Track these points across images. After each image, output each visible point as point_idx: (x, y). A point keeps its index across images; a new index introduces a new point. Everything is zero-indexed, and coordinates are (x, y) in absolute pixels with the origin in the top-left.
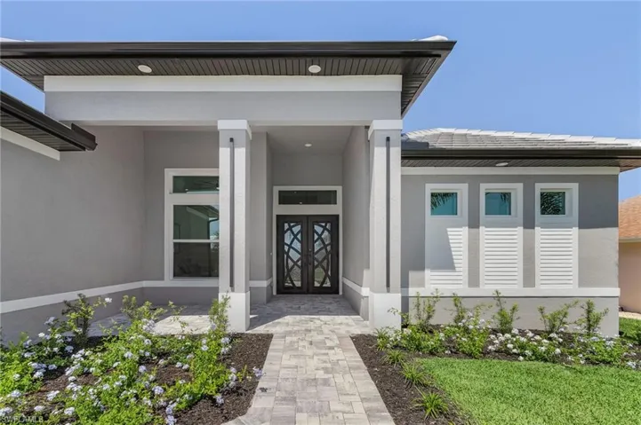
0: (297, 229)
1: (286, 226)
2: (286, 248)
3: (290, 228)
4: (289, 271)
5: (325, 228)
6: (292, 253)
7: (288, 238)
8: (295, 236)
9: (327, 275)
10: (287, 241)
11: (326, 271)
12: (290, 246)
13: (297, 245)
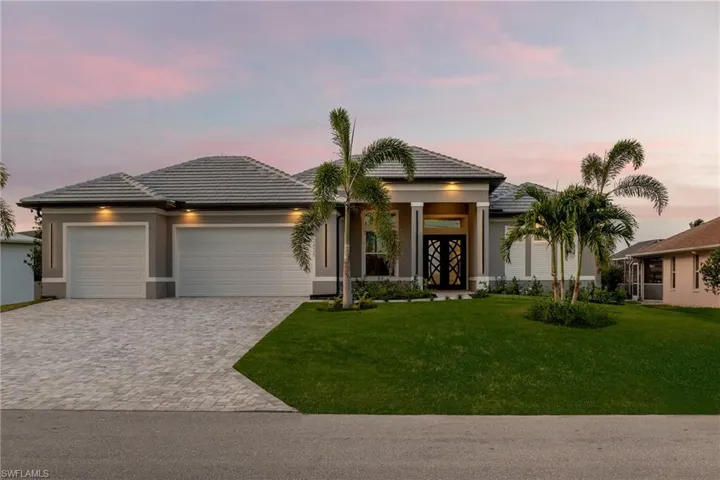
0: (437, 244)
1: (430, 242)
2: (430, 258)
3: (433, 244)
4: (432, 274)
5: (456, 244)
6: (434, 261)
7: (431, 251)
8: (436, 250)
9: (458, 276)
10: (431, 252)
11: (457, 273)
12: (432, 256)
13: (437, 255)
